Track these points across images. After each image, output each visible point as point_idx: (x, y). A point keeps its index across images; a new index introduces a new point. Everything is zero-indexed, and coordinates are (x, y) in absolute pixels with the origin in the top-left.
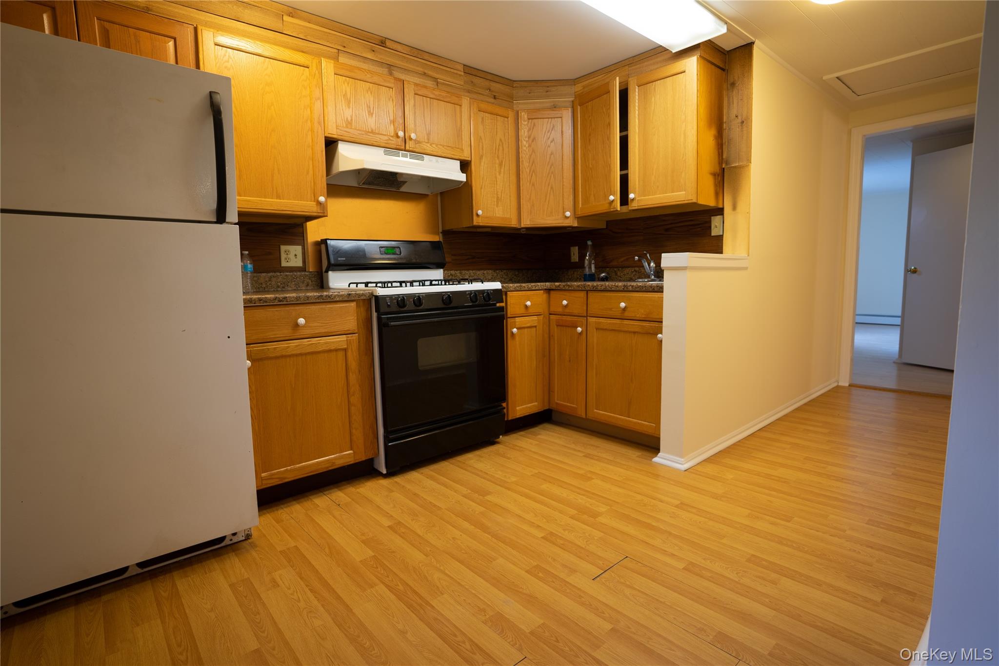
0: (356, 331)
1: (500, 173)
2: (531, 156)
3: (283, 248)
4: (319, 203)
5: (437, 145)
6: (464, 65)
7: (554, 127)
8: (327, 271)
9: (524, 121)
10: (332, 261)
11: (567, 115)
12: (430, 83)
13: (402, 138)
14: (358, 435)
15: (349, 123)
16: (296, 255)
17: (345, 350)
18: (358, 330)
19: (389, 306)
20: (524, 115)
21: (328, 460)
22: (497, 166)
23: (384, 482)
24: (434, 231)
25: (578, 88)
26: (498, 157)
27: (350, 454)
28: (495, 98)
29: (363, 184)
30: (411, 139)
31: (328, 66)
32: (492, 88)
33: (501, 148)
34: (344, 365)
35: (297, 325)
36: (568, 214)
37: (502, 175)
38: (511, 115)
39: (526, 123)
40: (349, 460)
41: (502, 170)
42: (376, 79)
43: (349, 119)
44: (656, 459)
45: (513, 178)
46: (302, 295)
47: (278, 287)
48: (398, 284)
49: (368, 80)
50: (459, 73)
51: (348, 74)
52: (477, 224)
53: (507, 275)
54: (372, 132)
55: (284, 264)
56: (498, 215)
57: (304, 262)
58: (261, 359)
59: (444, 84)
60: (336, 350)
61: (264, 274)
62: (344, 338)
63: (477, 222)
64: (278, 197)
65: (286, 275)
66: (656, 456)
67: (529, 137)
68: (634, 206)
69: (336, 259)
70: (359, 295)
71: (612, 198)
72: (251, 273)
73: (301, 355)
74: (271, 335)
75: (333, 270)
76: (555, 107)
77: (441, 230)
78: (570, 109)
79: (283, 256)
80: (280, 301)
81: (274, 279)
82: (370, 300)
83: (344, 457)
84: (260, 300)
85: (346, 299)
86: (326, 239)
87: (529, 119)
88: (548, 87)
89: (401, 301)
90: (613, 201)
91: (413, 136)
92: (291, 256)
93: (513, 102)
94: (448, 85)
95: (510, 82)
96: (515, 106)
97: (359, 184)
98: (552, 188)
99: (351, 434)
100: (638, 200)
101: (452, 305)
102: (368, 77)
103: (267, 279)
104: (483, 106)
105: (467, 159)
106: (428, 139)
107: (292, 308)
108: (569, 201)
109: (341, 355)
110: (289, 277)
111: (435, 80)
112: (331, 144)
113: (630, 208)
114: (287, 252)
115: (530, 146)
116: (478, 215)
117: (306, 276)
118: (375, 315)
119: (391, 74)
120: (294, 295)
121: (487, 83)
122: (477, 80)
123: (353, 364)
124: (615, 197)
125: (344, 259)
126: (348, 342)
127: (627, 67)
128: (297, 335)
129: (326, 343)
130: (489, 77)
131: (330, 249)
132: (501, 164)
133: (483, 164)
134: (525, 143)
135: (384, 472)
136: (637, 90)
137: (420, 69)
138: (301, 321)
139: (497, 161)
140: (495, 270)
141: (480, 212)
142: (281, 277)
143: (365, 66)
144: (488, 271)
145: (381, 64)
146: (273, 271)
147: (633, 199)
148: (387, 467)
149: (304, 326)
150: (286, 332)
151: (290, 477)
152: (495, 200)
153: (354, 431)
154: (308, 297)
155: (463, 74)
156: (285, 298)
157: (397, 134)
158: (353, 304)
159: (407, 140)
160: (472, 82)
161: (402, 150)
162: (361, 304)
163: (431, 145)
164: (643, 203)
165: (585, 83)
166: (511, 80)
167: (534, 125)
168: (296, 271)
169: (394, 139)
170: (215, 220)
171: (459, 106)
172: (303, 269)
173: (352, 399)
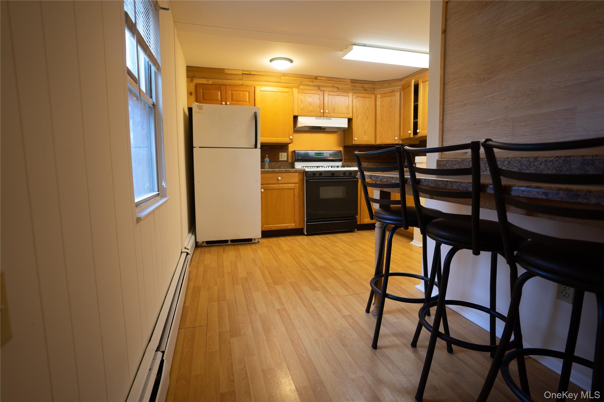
0: (298, 183)
1: (367, 121)
2: (381, 113)
3: (280, 154)
4: (290, 139)
5: (337, 113)
6: (351, 80)
7: (392, 100)
8: (295, 162)
9: (379, 99)
10: (296, 159)
11: (398, 94)
12: (335, 89)
13: (322, 112)
14: (297, 219)
15: (302, 109)
16: (284, 156)
17: (294, 189)
18: (299, 182)
19: (309, 175)
20: (379, 96)
21: (286, 225)
22: (365, 119)
23: (305, 237)
24: (340, 145)
25: (403, 82)
26: (366, 115)
27: (294, 225)
28: (365, 90)
29: (310, 129)
30: (326, 112)
31: (295, 90)
32: (364, 87)
33: (367, 111)
34: (293, 194)
35: (278, 180)
36: (396, 138)
37: (368, 122)
38: (373, 96)
39: (380, 99)
40: (293, 227)
41: (368, 120)
42: (313, 92)
43: (302, 108)
44: (412, 243)
45: (373, 123)
46: (280, 170)
47: (278, 167)
48: (316, 167)
49: (310, 93)
50: (348, 83)
51: (303, 92)
52: (354, 144)
53: (375, 165)
54: (311, 111)
55: (280, 159)
56: (365, 140)
57: (287, 158)
58: (267, 190)
59: (341, 89)
60: (291, 189)
61: (273, 163)
62: (294, 185)
63: (354, 143)
64: (277, 137)
65: (281, 163)
66: (412, 242)
67: (381, 106)
68: (419, 135)
69: (298, 158)
70: (300, 171)
71: (410, 132)
72: (268, 162)
73: (279, 189)
74: (270, 182)
75: (297, 162)
76: (393, 92)
77: (343, 146)
78: (399, 92)
79: (280, 156)
80: (273, 171)
81: (276, 165)
82: (304, 172)
83: (291, 225)
84: (267, 171)
85: (295, 172)
86: (295, 151)
87: (381, 97)
88: (390, 83)
89: (314, 173)
90: (410, 133)
91: (327, 111)
92: (283, 156)
93: (374, 91)
94: (342, 89)
95: (373, 83)
96: (376, 92)
97: (309, 129)
98: (390, 127)
99: (294, 218)
100: (421, 133)
101: (334, 176)
102: (310, 92)
103: (274, 165)
104: (360, 95)
105: (351, 117)
106: (334, 112)
107: (277, 174)
108: (397, 133)
109: (292, 190)
110: (282, 164)
111: (338, 88)
112: (295, 118)
113: (418, 136)
114: (282, 155)
115: (381, 109)
116: (355, 140)
117: (288, 163)
118: (305, 177)
119: (319, 89)
120: (278, 170)
121: (362, 85)
122: (356, 85)
123: (297, 194)
124: (411, 132)
125: (301, 158)
126: (295, 186)
127: (419, 74)
128: (278, 183)
129: (287, 186)
130: (363, 82)
131: (296, 154)
132: (367, 118)
133: (358, 119)
134: (379, 108)
135: (306, 233)
136: (422, 84)
137: (331, 85)
138: (280, 178)
139: (365, 117)
140: (368, 162)
141: (356, 139)
142: (279, 164)
143: (309, 88)
144: (365, 163)
145: (315, 86)
146: (277, 162)
147: (419, 132)
148: (307, 232)
149: (281, 180)
150: (275, 181)
151: (273, 229)
152: (364, 133)
153: (295, 217)
154: (282, 171)
155: (350, 83)
156: (275, 170)
157: (320, 111)
158: (298, 174)
159: (325, 113)
160: (354, 86)
161: (322, 117)
162: (300, 173)
163: (335, 114)
164: (422, 134)
165: (405, 80)
166: (373, 82)
167: (383, 100)
168: (284, 162)
169: (319, 113)
170: (254, 147)
171: (347, 97)
172: (287, 161)
173: (295, 206)
